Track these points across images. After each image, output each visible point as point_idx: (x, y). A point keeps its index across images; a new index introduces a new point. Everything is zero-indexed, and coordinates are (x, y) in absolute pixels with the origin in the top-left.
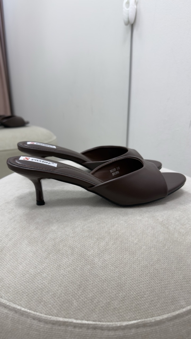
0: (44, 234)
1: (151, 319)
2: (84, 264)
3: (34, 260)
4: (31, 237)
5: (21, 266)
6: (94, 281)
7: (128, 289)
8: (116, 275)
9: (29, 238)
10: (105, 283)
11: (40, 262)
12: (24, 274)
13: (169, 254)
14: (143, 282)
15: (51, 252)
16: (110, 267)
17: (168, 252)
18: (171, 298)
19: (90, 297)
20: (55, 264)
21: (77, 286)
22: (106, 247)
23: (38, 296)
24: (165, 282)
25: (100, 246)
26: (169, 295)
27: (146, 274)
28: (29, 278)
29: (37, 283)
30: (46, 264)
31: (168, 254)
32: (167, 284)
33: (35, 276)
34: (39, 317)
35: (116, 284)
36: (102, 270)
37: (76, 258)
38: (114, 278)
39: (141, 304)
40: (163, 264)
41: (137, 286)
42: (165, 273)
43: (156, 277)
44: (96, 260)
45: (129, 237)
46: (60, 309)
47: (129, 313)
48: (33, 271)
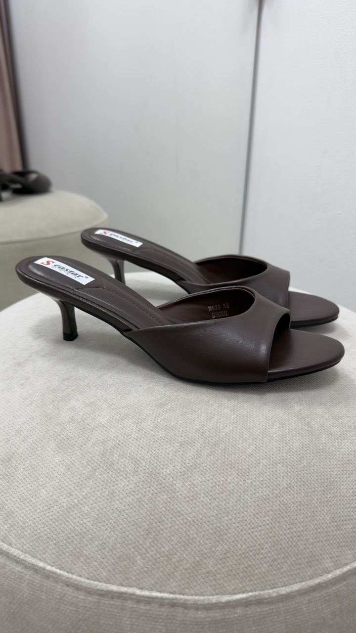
0: (86, 432)
1: (271, 591)
2: (156, 491)
3: (68, 480)
4: (62, 436)
5: (43, 490)
6: (174, 524)
7: (233, 539)
8: (213, 514)
9: (58, 437)
10: (193, 527)
11: (78, 484)
12: (50, 506)
13: (310, 475)
14: (260, 526)
15: (99, 467)
16: (203, 497)
17: (306, 472)
18: (307, 556)
19: (166, 552)
20: (104, 490)
21: (143, 531)
22: (196, 460)
23: (74, 545)
24: (299, 527)
25: (185, 458)
26: (304, 551)
27: (266, 512)
28: (59, 512)
29: (72, 524)
30: (88, 489)
31: (306, 476)
32: (302, 531)
33: (69, 510)
34: (76, 582)
35: (212, 529)
36: (188, 503)
37: (143, 479)
38: (208, 519)
39: (254, 565)
40: (296, 494)
41: (249, 534)
42: (300, 510)
43: (284, 519)
44: (177, 484)
45: (238, 442)
46: (113, 570)
47: (233, 581)
48: (65, 501)
